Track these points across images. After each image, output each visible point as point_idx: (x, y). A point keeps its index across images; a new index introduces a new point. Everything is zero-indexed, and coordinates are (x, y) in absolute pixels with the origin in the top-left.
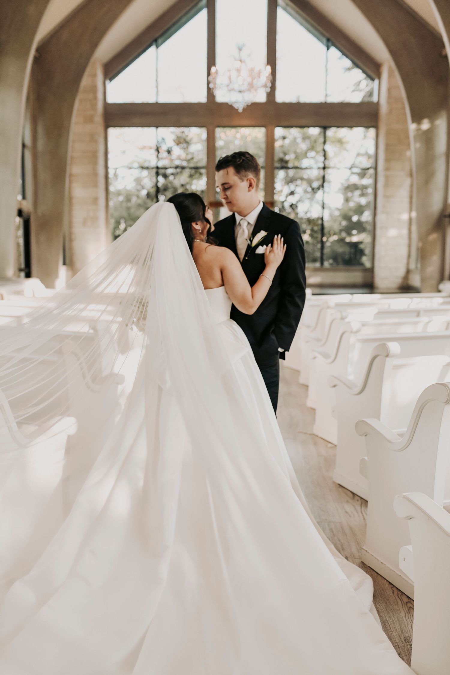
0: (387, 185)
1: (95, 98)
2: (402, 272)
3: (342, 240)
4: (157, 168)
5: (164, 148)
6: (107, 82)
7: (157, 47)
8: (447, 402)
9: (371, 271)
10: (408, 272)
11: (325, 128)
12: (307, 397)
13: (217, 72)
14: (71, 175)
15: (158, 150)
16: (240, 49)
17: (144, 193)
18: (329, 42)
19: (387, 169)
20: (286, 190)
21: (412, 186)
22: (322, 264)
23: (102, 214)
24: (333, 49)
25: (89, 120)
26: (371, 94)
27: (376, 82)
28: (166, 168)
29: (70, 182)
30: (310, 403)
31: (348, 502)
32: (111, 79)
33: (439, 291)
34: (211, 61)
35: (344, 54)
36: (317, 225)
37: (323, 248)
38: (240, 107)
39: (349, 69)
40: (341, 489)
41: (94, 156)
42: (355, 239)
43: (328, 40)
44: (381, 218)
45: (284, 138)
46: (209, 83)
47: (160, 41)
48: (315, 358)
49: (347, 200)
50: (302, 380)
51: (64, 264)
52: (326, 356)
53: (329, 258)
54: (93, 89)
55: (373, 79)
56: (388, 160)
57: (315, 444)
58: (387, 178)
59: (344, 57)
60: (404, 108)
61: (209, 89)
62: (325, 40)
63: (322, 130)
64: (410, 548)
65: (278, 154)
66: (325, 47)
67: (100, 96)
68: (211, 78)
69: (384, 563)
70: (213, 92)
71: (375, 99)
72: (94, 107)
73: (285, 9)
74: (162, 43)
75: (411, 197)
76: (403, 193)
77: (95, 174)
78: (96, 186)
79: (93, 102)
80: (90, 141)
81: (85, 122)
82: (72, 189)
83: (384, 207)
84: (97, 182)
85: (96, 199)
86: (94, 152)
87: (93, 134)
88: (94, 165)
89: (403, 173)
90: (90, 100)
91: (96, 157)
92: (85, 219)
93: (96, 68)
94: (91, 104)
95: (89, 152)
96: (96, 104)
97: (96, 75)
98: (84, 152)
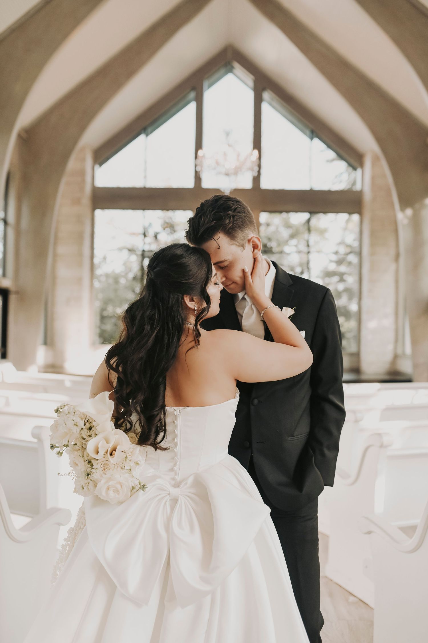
0: (372, 269)
1: (83, 181)
2: (388, 357)
4: (144, 251)
5: (151, 233)
6: (97, 167)
7: (147, 135)
9: (358, 356)
10: (396, 357)
11: (311, 213)
13: (203, 156)
15: (145, 235)
16: (228, 134)
17: (131, 276)
18: (313, 134)
19: (372, 254)
21: (397, 271)
23: (86, 294)
24: (316, 141)
25: (77, 202)
26: (354, 183)
27: (359, 171)
29: (55, 261)
32: (101, 164)
34: (199, 145)
39: (333, 160)
41: (80, 237)
43: (312, 132)
44: (366, 302)
45: (268, 225)
46: (196, 166)
47: (149, 130)
51: (45, 343)
54: (82, 173)
55: (355, 169)
56: (373, 245)
58: (372, 262)
60: (389, 194)
61: (196, 172)
62: (308, 132)
66: (310, 139)
67: (88, 180)
68: (198, 161)
70: (199, 175)
71: (358, 187)
72: (82, 189)
73: (270, 104)
74: (151, 132)
75: (397, 282)
76: (389, 279)
77: (80, 255)
78: (81, 267)
79: (81, 185)
80: (77, 222)
81: (72, 204)
82: (57, 269)
83: (369, 291)
84: (82, 262)
85: (81, 279)
86: (80, 233)
87: (80, 216)
88: (80, 246)
89: (388, 258)
90: (78, 183)
91: (82, 238)
92: (68, 299)
93: (85, 153)
94: (79, 187)
95: (75, 233)
96: (84, 187)
97: (85, 160)
98: (70, 233)
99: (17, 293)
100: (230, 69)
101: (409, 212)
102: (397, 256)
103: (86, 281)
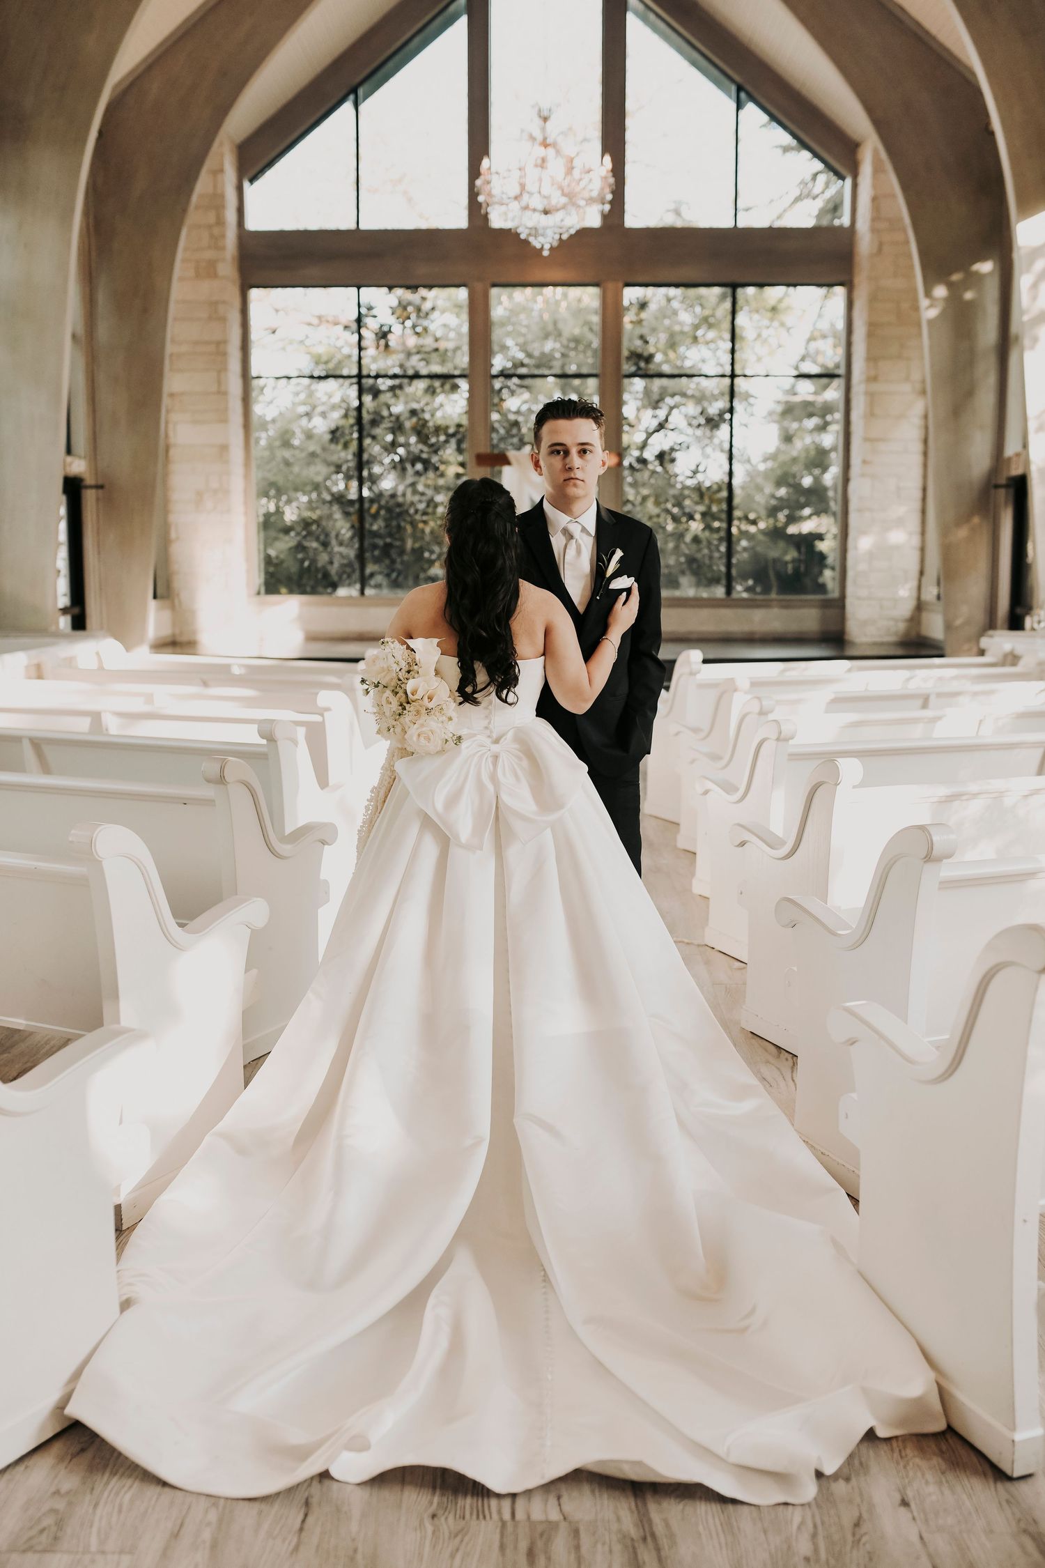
0: (870, 414)
1: (220, 222)
2: (906, 608)
3: (777, 534)
4: (361, 375)
5: (372, 324)
6: (247, 185)
7: (358, 104)
8: (925, 858)
9: (839, 604)
10: (920, 607)
11: (734, 287)
12: (693, 874)
13: (491, 170)
14: (168, 396)
16: (545, 118)
18: (743, 94)
19: (872, 379)
20: (648, 419)
21: (926, 417)
22: (729, 590)
23: (237, 483)
24: (751, 109)
25: (208, 271)
26: (835, 208)
27: (848, 181)
28: (377, 376)
29: (168, 411)
30: (698, 887)
31: (767, 1062)
32: (252, 180)
33: (982, 653)
35: (773, 118)
36: (719, 501)
37: (730, 553)
38: (544, 242)
39: (788, 151)
40: (755, 1041)
41: (219, 351)
42: (807, 527)
43: (740, 89)
45: (643, 305)
47: (362, 91)
48: (706, 792)
49: (788, 438)
50: (682, 843)
51: (156, 596)
52: (729, 788)
53: (744, 577)
54: (216, 202)
55: (839, 175)
56: (872, 359)
57: (707, 963)
58: (871, 396)
59: (774, 124)
60: (907, 242)
62: (731, 88)
63: (728, 290)
64: (854, 1095)
65: (630, 342)
66: (734, 103)
67: (231, 216)
68: (477, 183)
69: (827, 1153)
71: (845, 220)
72: (217, 241)
73: (645, 20)
74: (366, 97)
75: (925, 441)
76: (908, 433)
77: (222, 393)
78: (224, 420)
79: (216, 231)
80: (210, 318)
81: (198, 276)
82: (171, 426)
83: (864, 462)
84: (226, 410)
85: (224, 448)
86: (218, 343)
87: (216, 303)
88: (219, 372)
89: (907, 387)
90: (210, 227)
91: (225, 354)
92: (200, 494)
93: (222, 156)
94: (212, 236)
95: (207, 343)
96: (223, 236)
97: (222, 171)
98: (196, 343)
99: (99, 487)
101: (940, 291)
103: (237, 453)
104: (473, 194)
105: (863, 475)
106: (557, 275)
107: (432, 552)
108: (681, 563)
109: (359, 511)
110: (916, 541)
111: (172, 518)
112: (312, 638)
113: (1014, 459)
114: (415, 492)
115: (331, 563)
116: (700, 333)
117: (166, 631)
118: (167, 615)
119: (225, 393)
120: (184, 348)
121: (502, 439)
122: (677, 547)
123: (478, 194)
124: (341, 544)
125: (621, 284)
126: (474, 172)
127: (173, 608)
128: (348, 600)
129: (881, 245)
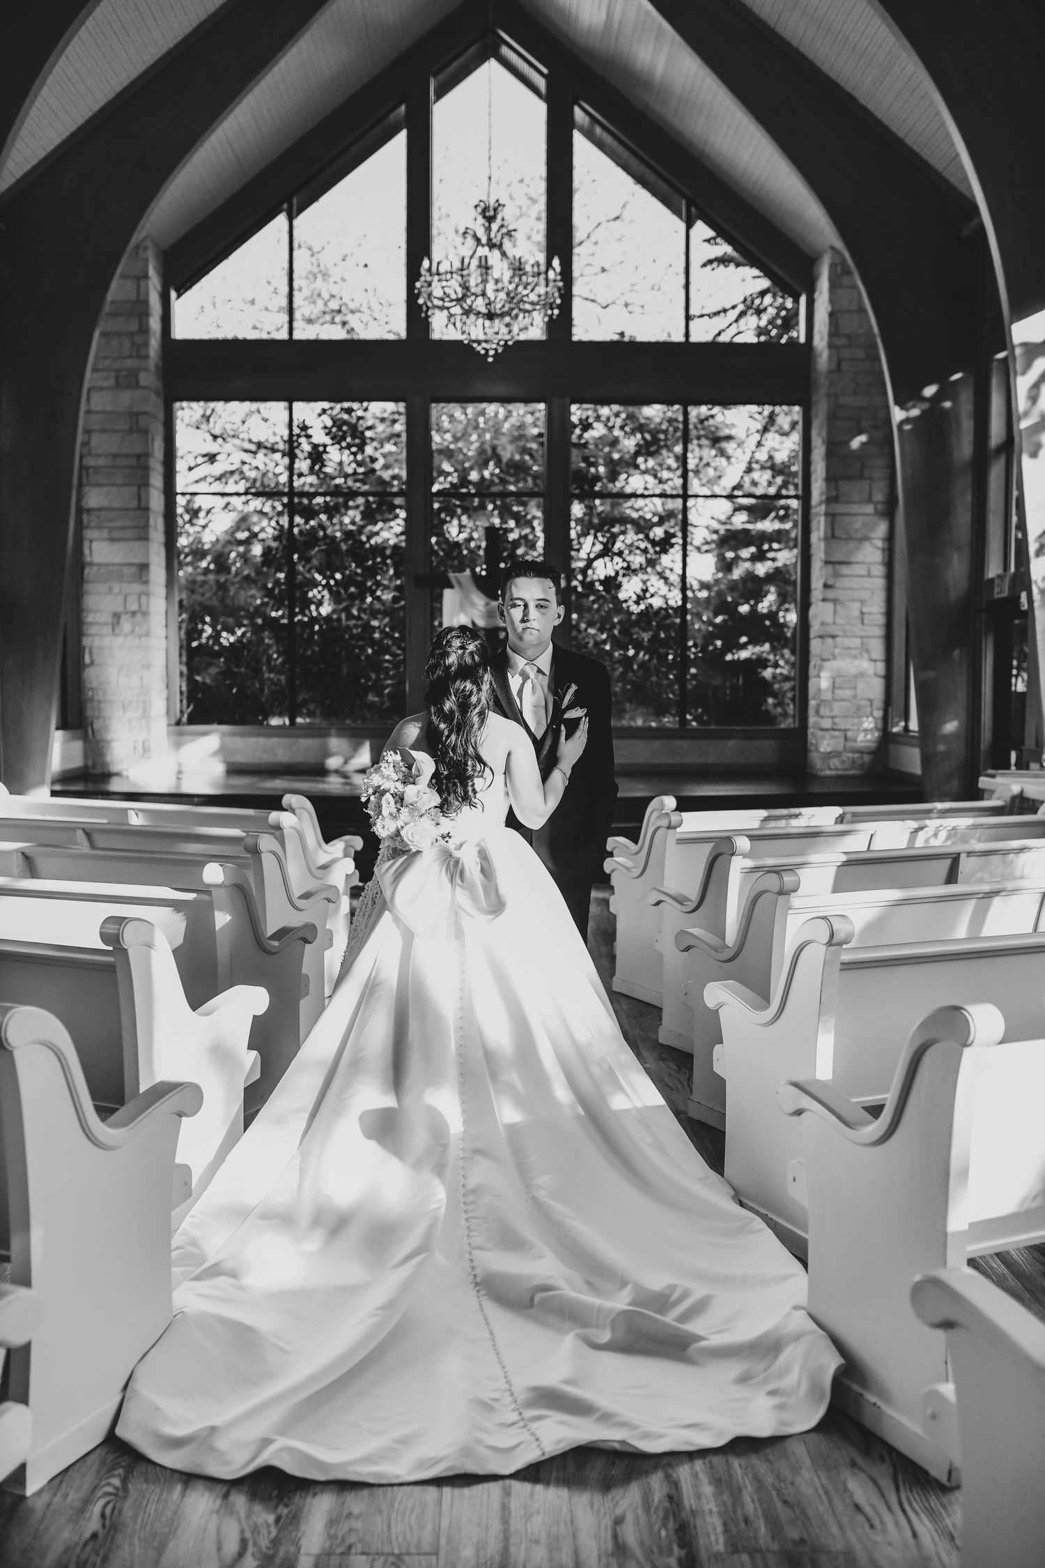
0: (831, 537)
1: (144, 330)
2: (872, 740)
4: (292, 493)
5: (305, 447)
6: (173, 296)
7: (291, 217)
9: (800, 735)
10: (886, 738)
11: (686, 403)
13: (434, 272)
14: (80, 510)
15: (292, 453)
16: (489, 217)
17: (259, 551)
18: (692, 212)
19: (831, 500)
20: (591, 544)
21: (890, 538)
22: (681, 720)
23: (158, 605)
24: (701, 225)
25: (127, 380)
27: (803, 299)
28: (311, 495)
29: (80, 527)
32: (182, 289)
33: (981, 795)
36: (668, 628)
37: (682, 679)
38: (489, 350)
41: (140, 465)
42: (746, 654)
43: (689, 207)
44: (820, 612)
47: (296, 204)
49: (724, 566)
51: (63, 725)
53: (696, 705)
54: (139, 309)
55: (794, 295)
56: (830, 479)
58: (831, 517)
62: (682, 205)
63: (680, 408)
65: (575, 465)
66: (683, 222)
67: (155, 323)
70: (427, 317)
71: (800, 337)
72: (140, 351)
73: (589, 135)
74: (300, 209)
75: (889, 564)
76: (871, 555)
77: (145, 510)
78: (145, 538)
79: (139, 339)
80: (131, 430)
81: (118, 386)
82: (86, 544)
83: (826, 586)
84: (147, 526)
85: (144, 567)
86: (139, 456)
87: (138, 414)
88: (139, 487)
89: (869, 509)
90: (131, 334)
91: (146, 468)
92: (117, 616)
93: (146, 261)
94: (133, 344)
95: (126, 456)
96: (146, 344)
97: (146, 276)
98: (115, 456)
100: (491, 51)
102: (891, 501)
103: (158, 573)
104: (412, 296)
105: (824, 600)
106: (501, 390)
107: (369, 679)
108: (628, 690)
109: (289, 635)
110: (881, 668)
111: (86, 641)
112: (234, 770)
113: (997, 582)
114: (350, 616)
115: (262, 689)
116: (640, 460)
117: (77, 762)
118: (78, 746)
119: (147, 509)
120: (101, 462)
121: (442, 562)
122: (624, 674)
123: (418, 296)
124: (271, 670)
125: (568, 400)
126: (413, 273)
127: (85, 739)
128: (279, 731)
129: (840, 362)
